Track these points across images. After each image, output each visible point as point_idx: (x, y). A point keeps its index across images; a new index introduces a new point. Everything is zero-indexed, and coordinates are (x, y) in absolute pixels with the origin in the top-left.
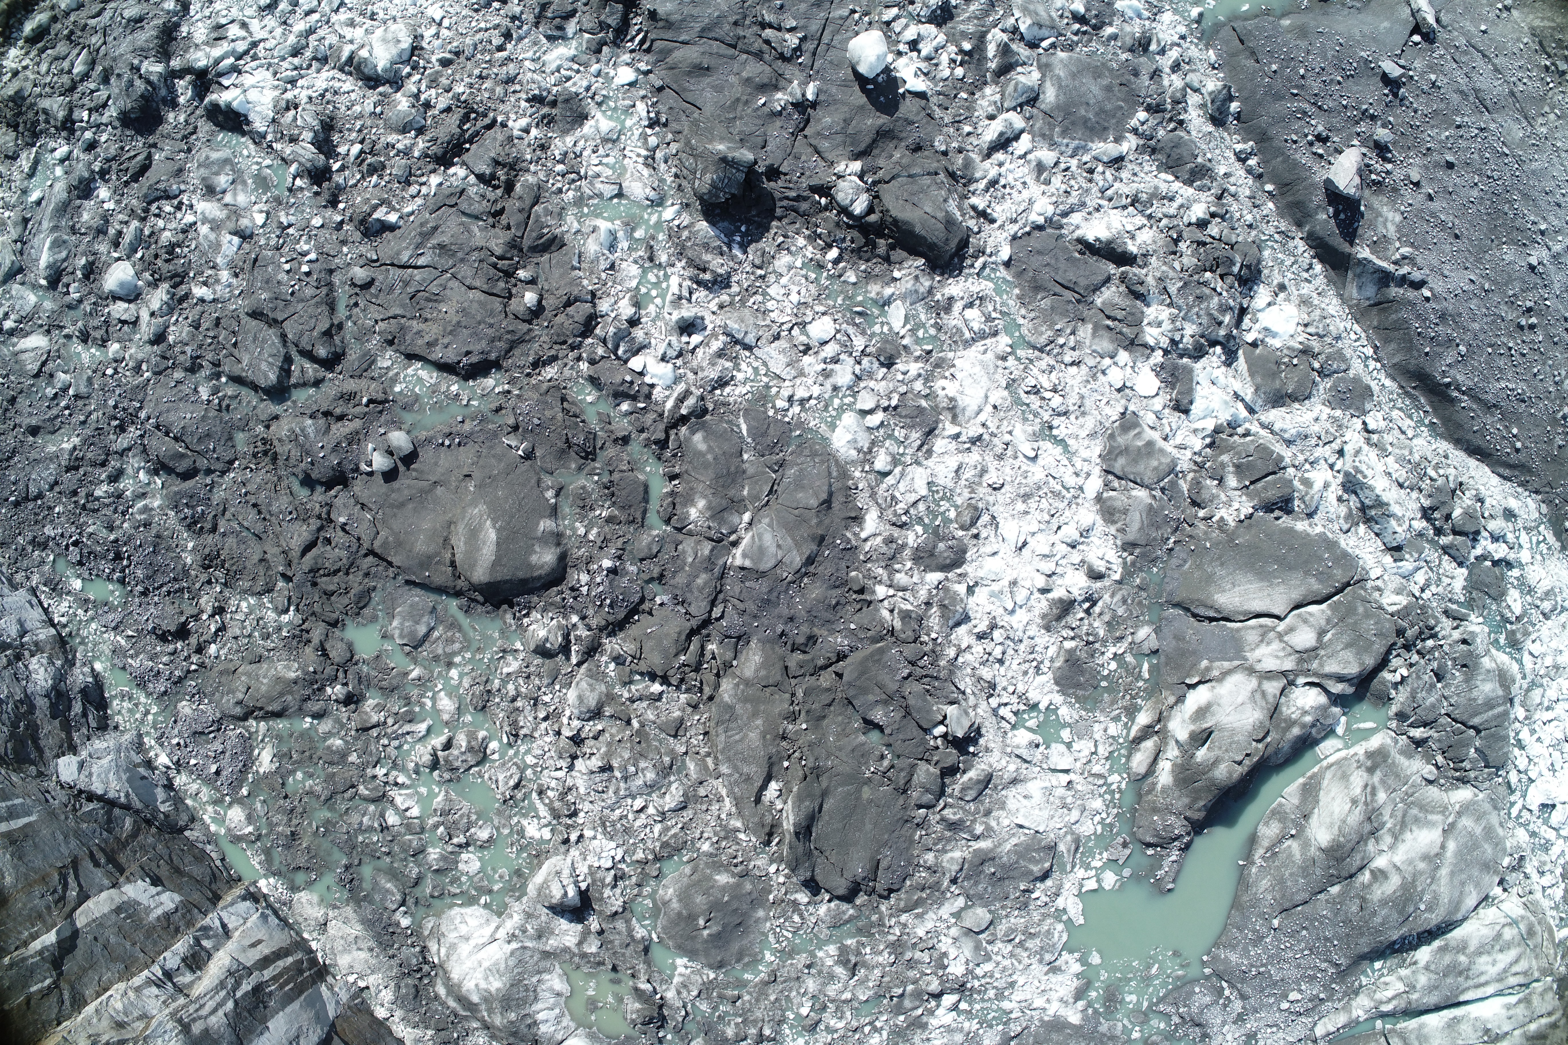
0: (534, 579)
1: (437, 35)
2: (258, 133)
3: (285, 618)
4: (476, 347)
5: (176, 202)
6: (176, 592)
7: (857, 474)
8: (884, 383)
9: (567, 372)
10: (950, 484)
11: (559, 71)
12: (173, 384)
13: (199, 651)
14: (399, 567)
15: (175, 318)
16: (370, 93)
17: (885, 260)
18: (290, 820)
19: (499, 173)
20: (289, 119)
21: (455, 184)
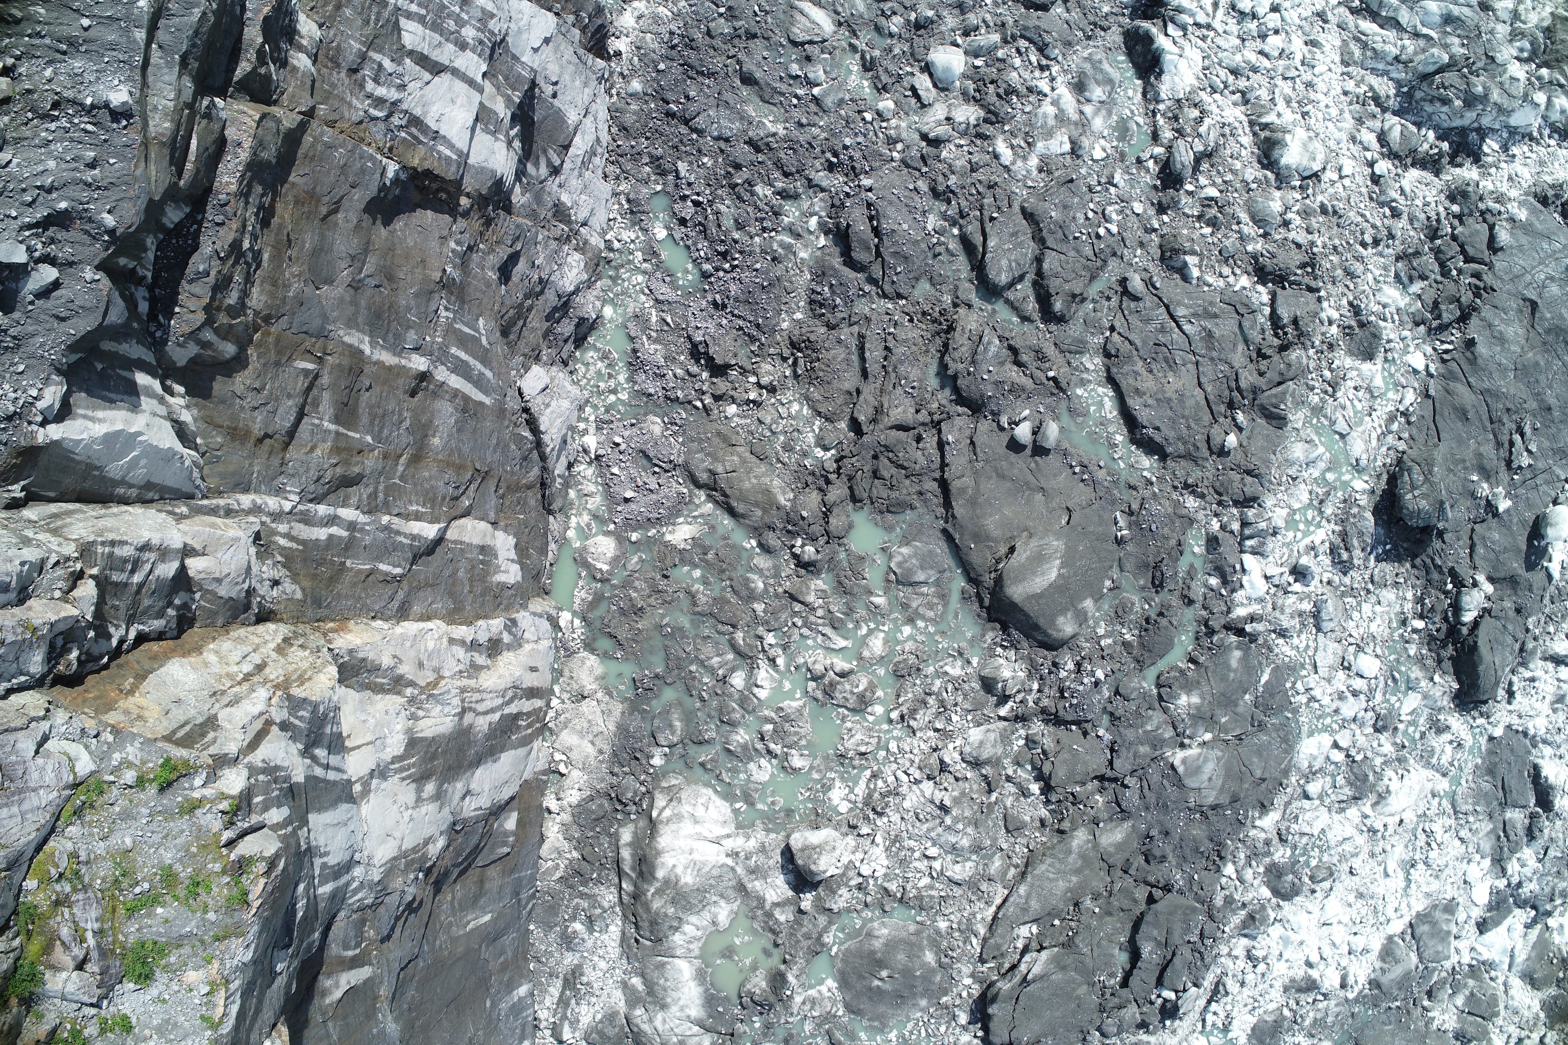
0: (1045, 633)
1: (1333, 183)
2: (1156, 93)
4: (1167, 432)
5: (1044, 62)
6: (749, 335)
7: (1293, 780)
8: (1363, 739)
9: (1200, 516)
10: (1332, 843)
11: (1384, 307)
12: (911, 187)
13: (717, 398)
14: (954, 516)
15: (962, 142)
16: (1257, 166)
17: (1439, 661)
18: (650, 596)
19: (1289, 330)
20: (1192, 116)
21: (1254, 300)
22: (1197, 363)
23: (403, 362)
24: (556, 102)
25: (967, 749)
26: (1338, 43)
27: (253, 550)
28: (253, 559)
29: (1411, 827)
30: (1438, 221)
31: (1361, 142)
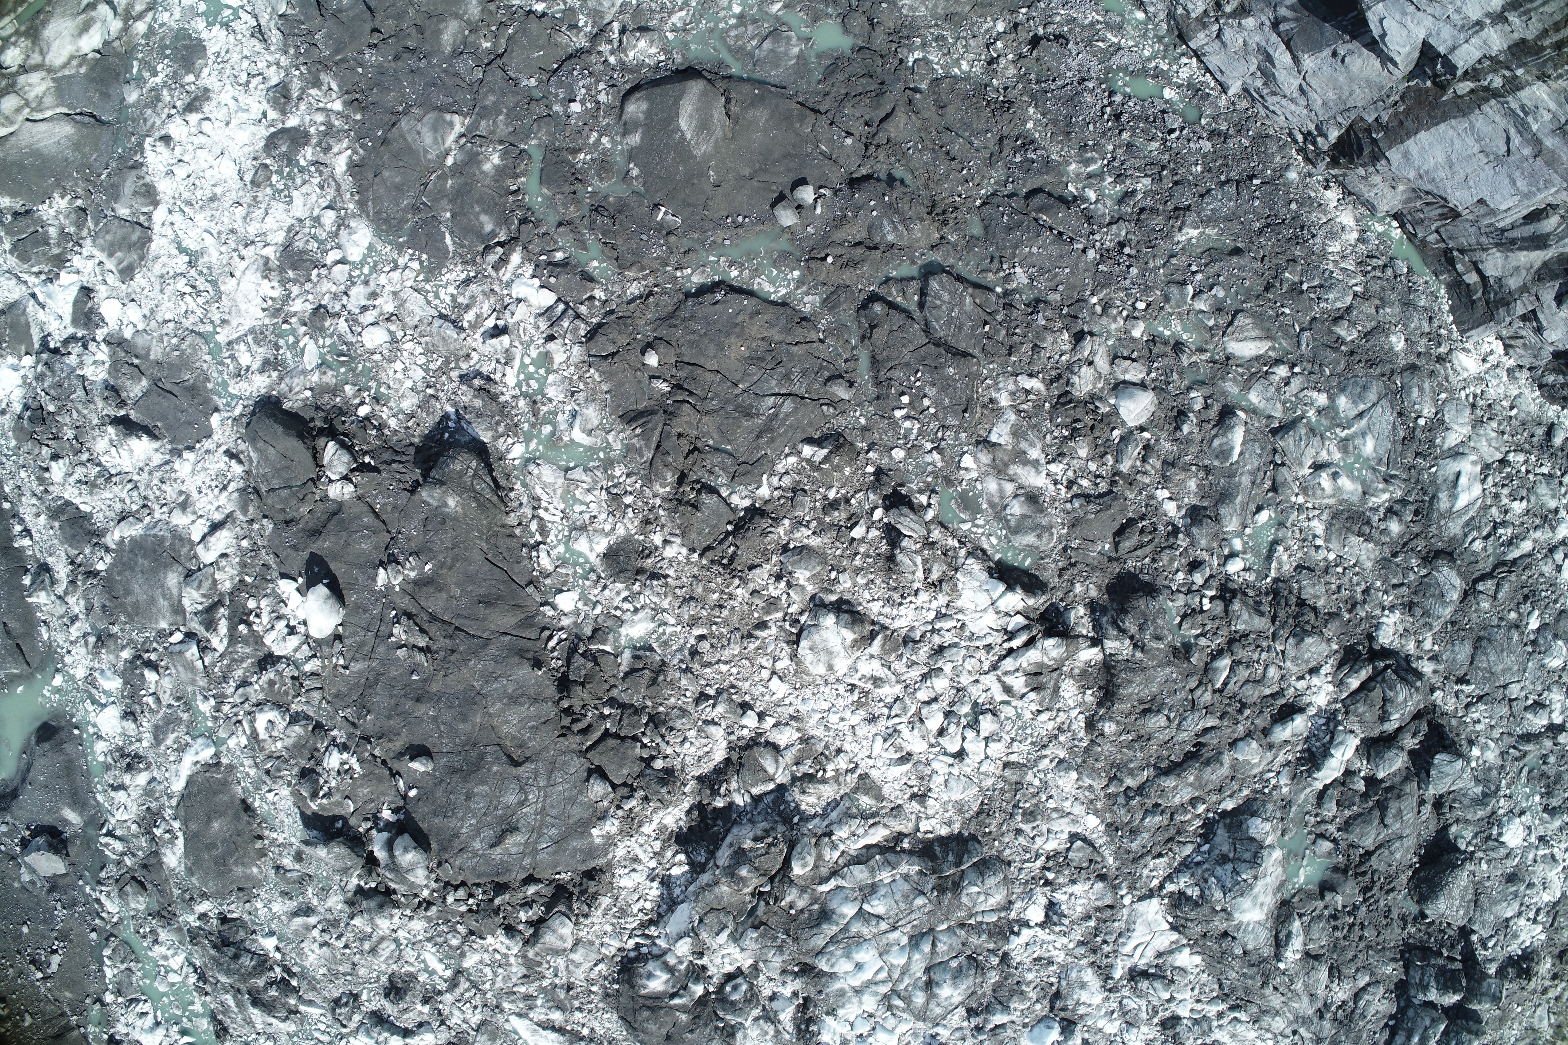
0: (646, 91)
1: (775, 660)
2: (977, 558)
3: (918, 55)
4: (706, 309)
5: (1075, 488)
6: (1045, 81)
7: (351, 206)
8: (324, 290)
9: (617, 288)
10: (272, 203)
11: (637, 610)
12: (1061, 288)
13: (1016, 25)
15: (1064, 359)
16: (847, 596)
17: (317, 408)
19: (693, 496)
20: (935, 568)
21: (742, 488)
24: (1328, 52)
26: (886, 790)
30: (662, 738)
31: (787, 724)
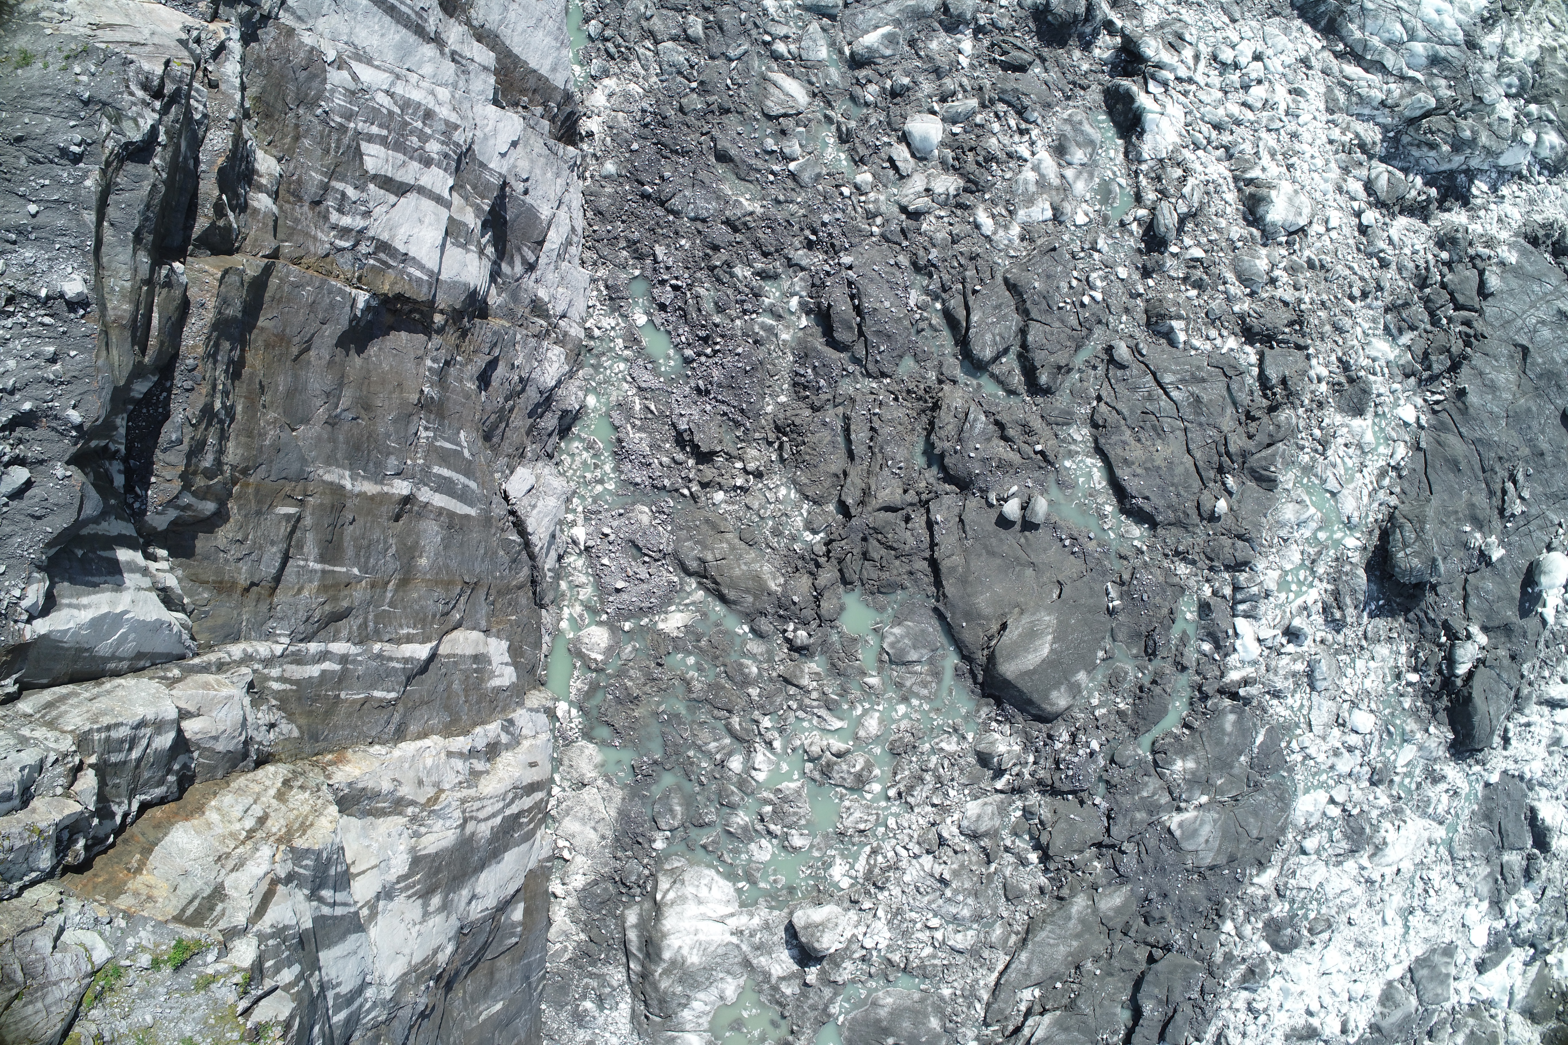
0: (1039, 708)
1: (1320, 236)
2: (1138, 153)
3: (808, 536)
4: (1157, 501)
5: (1023, 126)
6: (733, 420)
7: (1290, 836)
8: (1359, 793)
9: (1192, 582)
10: (1330, 896)
11: (1374, 360)
12: (892, 262)
13: (704, 485)
14: (944, 595)
15: (942, 214)
16: (1242, 223)
17: (1434, 713)
18: (645, 685)
19: (1278, 390)
20: (1176, 176)
21: (1242, 361)
22: (1185, 429)
23: (386, 489)
24: (528, 199)
25: (965, 823)
26: (1322, 90)
27: (247, 700)
28: (248, 709)
29: (1408, 876)
30: (1427, 269)
31: (1347, 192)
